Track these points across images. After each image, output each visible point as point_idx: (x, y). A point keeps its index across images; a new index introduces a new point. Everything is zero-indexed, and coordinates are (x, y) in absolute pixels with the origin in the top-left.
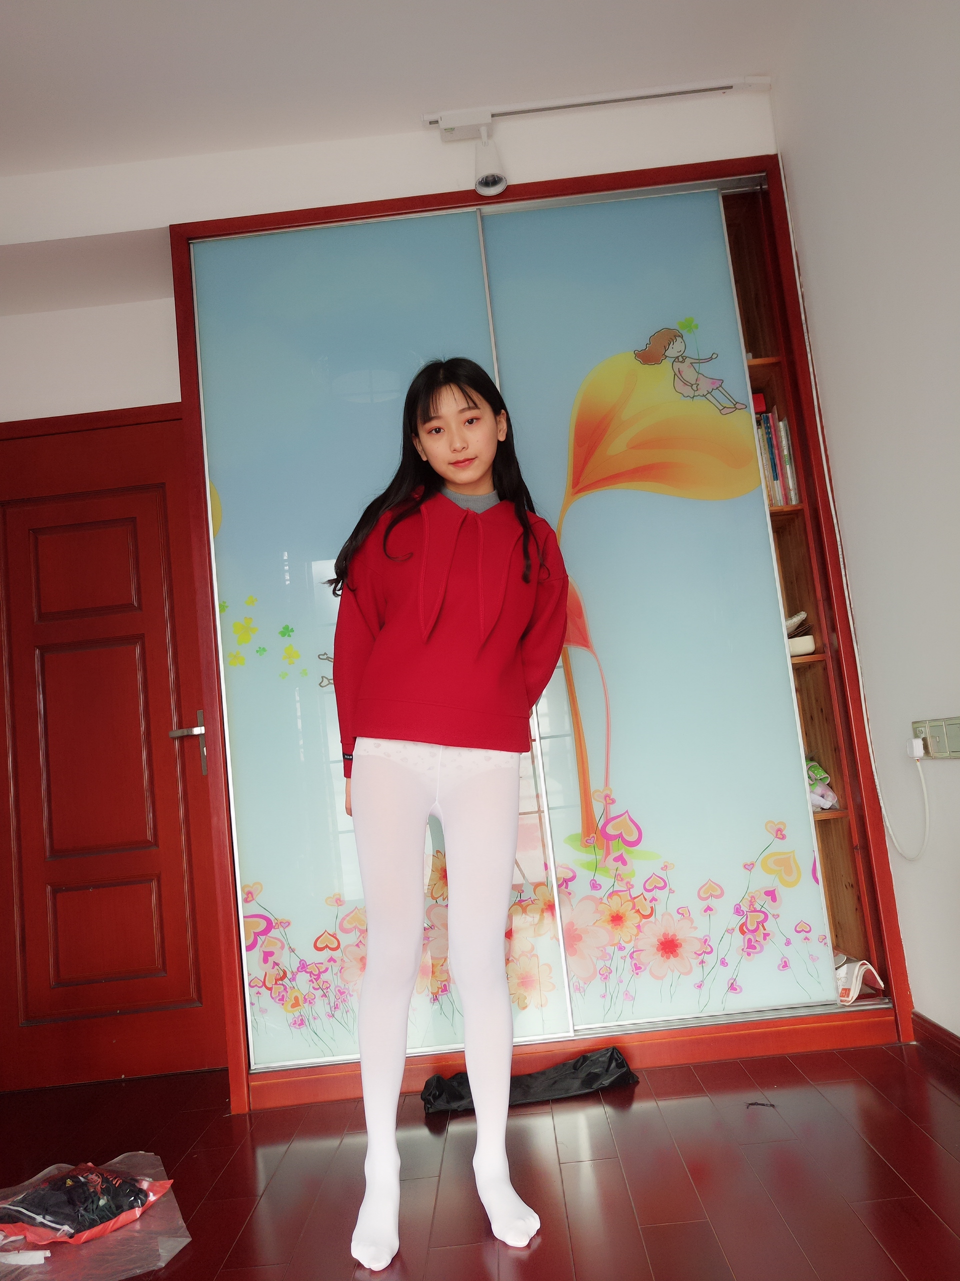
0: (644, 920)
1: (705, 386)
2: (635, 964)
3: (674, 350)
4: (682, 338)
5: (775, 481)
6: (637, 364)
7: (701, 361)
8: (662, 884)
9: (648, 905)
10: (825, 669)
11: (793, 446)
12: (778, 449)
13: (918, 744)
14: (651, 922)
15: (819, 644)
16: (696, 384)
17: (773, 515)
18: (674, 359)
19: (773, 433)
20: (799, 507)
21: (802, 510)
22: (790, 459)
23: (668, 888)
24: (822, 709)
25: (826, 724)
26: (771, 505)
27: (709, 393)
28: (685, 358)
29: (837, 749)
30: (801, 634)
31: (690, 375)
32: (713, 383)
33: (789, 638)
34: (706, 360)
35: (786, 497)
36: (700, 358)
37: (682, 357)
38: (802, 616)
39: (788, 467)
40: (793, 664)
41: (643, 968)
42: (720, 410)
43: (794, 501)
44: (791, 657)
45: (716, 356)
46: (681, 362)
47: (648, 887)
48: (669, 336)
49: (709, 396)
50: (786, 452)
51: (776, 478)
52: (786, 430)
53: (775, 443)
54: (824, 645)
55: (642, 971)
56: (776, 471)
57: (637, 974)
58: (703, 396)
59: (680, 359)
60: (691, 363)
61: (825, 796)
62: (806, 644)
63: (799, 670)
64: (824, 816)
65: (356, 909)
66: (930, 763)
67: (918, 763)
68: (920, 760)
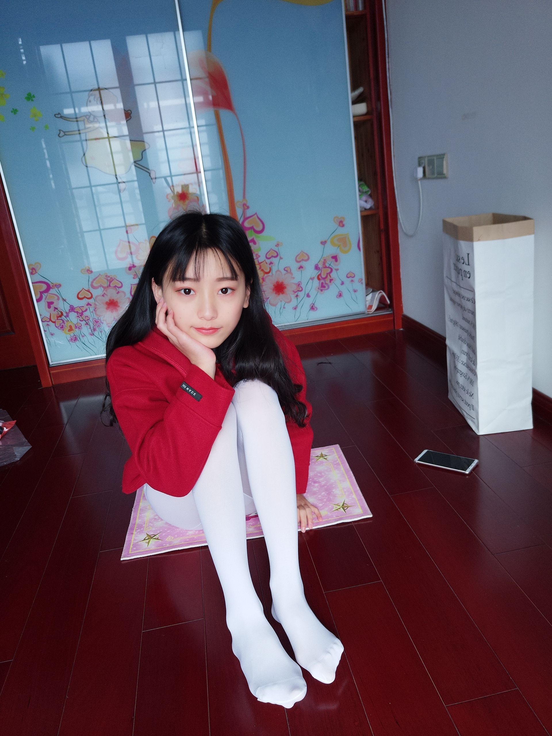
0: (266, 275)
8: (275, 254)
9: (268, 266)
10: (372, 125)
13: (420, 171)
14: (270, 276)
15: (369, 109)
17: (348, 17)
20: (364, 13)
21: (365, 15)
23: (278, 257)
24: (368, 150)
25: (370, 160)
26: (347, 10)
29: (375, 174)
30: (359, 102)
33: (352, 105)
35: (356, 6)
38: (361, 90)
40: (354, 122)
43: (361, 7)
44: (354, 117)
47: (268, 256)
54: (372, 109)
61: (367, 202)
62: (362, 108)
63: (356, 124)
64: (366, 213)
65: (100, 275)
66: (425, 181)
67: (419, 182)
68: (421, 179)
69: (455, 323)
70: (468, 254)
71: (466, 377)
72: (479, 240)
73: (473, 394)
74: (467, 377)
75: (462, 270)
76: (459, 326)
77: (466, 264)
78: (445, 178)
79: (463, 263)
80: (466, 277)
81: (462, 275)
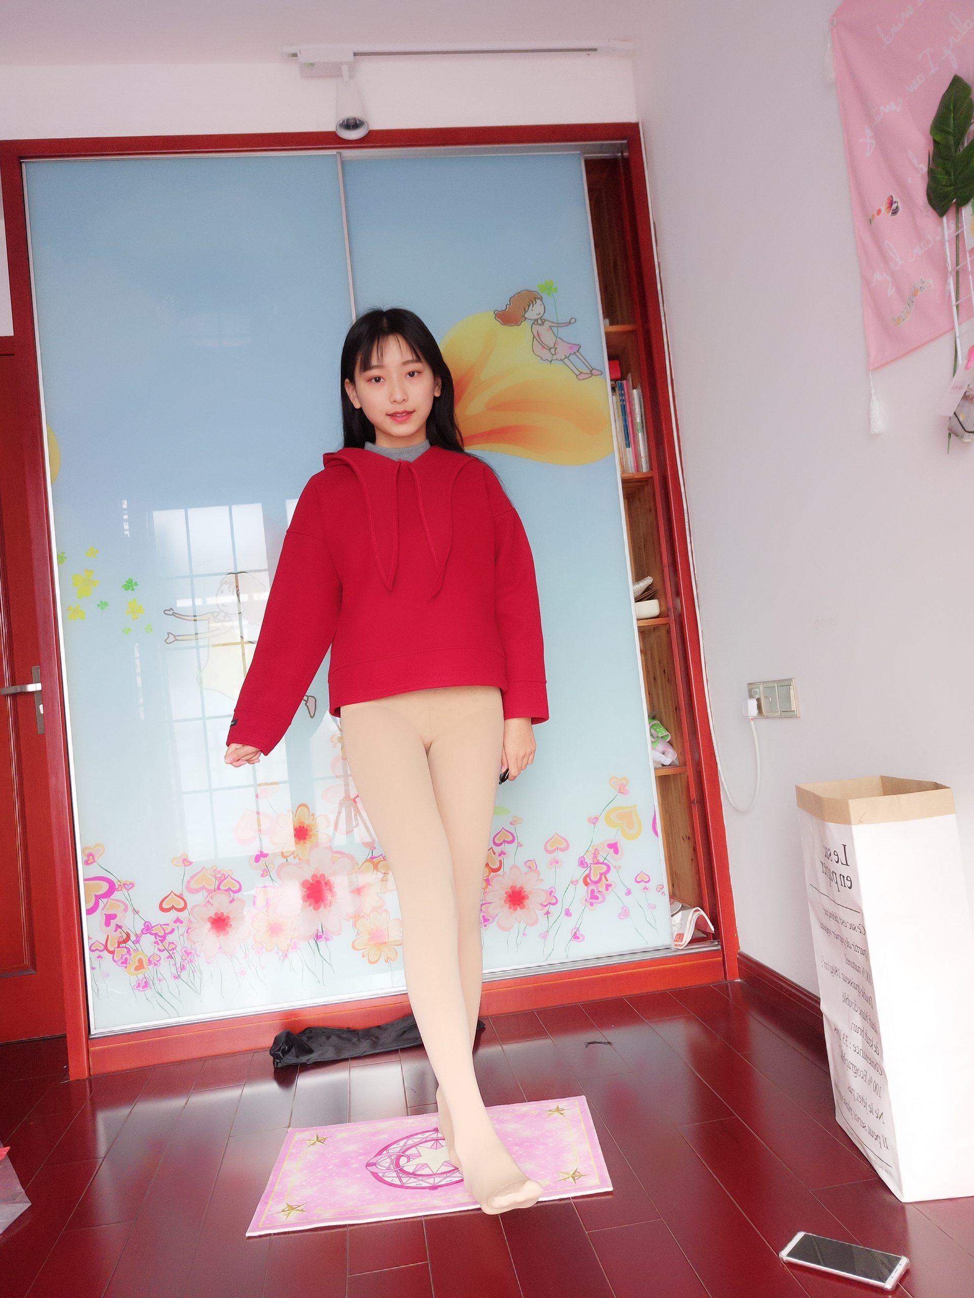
0: (493, 874)
1: (562, 351)
2: (484, 917)
3: (534, 312)
4: (542, 301)
5: (628, 449)
6: (497, 325)
7: (560, 325)
8: (511, 838)
9: (497, 858)
10: (669, 632)
11: (645, 415)
12: (631, 416)
13: (753, 704)
14: (499, 875)
15: (664, 608)
16: (554, 348)
17: (625, 482)
18: (533, 321)
19: (627, 400)
20: (649, 475)
21: (652, 478)
22: (643, 428)
23: (515, 843)
24: (664, 671)
25: (667, 685)
26: (623, 472)
27: (566, 357)
28: (544, 321)
29: (677, 709)
30: (647, 598)
31: (548, 339)
32: (571, 348)
33: (635, 602)
34: (565, 325)
35: (638, 466)
36: (559, 322)
37: (541, 320)
38: (648, 581)
39: (640, 435)
40: (639, 627)
41: (491, 920)
42: (577, 376)
43: (645, 468)
44: (637, 620)
45: (575, 320)
46: (540, 325)
47: (497, 841)
48: (527, 298)
49: (566, 361)
50: (638, 420)
51: (628, 445)
52: (640, 398)
53: (628, 410)
54: (668, 609)
55: (488, 924)
56: (629, 439)
57: (485, 926)
58: (561, 360)
59: (540, 321)
60: (550, 327)
61: (666, 753)
62: (651, 608)
63: (644, 633)
64: (664, 772)
65: (204, 870)
66: (763, 722)
67: (752, 722)
68: (754, 719)
69: (835, 971)
70: (845, 846)
71: (864, 1077)
72: (860, 822)
73: (882, 1113)
74: (868, 1078)
75: (836, 874)
76: (841, 976)
77: (842, 864)
78: (796, 717)
79: (837, 862)
80: (845, 886)
81: (837, 883)
